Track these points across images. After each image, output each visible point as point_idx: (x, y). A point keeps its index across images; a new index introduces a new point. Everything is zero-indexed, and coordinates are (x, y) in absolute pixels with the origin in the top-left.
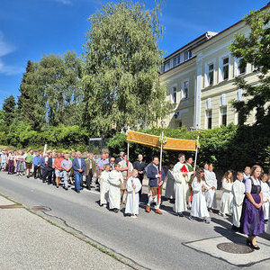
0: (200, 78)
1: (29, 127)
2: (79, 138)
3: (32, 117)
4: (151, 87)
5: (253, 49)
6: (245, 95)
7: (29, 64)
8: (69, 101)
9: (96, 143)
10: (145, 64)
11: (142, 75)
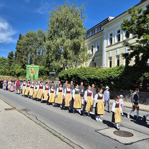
0: (105, 41)
1: (20, 67)
2: (44, 72)
3: (22, 62)
4: (80, 46)
5: (132, 26)
6: (129, 50)
7: (20, 35)
8: (39, 53)
9: (53, 75)
10: (77, 34)
11: (76, 40)
